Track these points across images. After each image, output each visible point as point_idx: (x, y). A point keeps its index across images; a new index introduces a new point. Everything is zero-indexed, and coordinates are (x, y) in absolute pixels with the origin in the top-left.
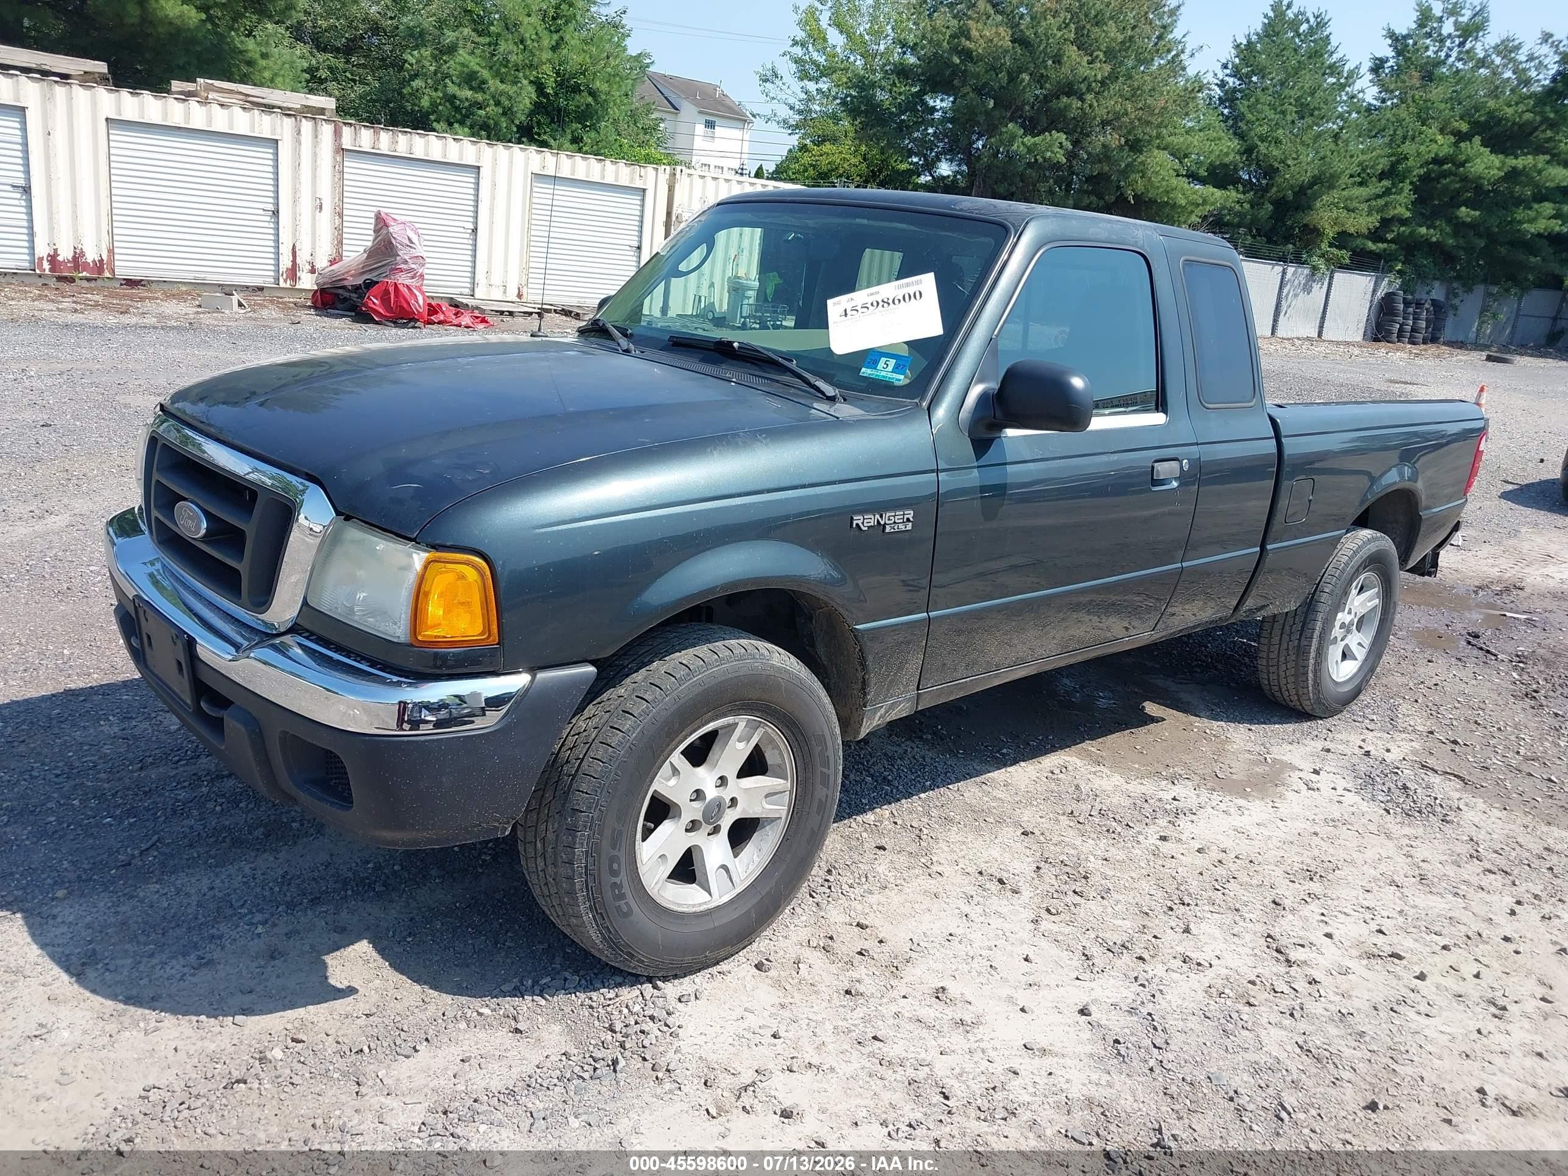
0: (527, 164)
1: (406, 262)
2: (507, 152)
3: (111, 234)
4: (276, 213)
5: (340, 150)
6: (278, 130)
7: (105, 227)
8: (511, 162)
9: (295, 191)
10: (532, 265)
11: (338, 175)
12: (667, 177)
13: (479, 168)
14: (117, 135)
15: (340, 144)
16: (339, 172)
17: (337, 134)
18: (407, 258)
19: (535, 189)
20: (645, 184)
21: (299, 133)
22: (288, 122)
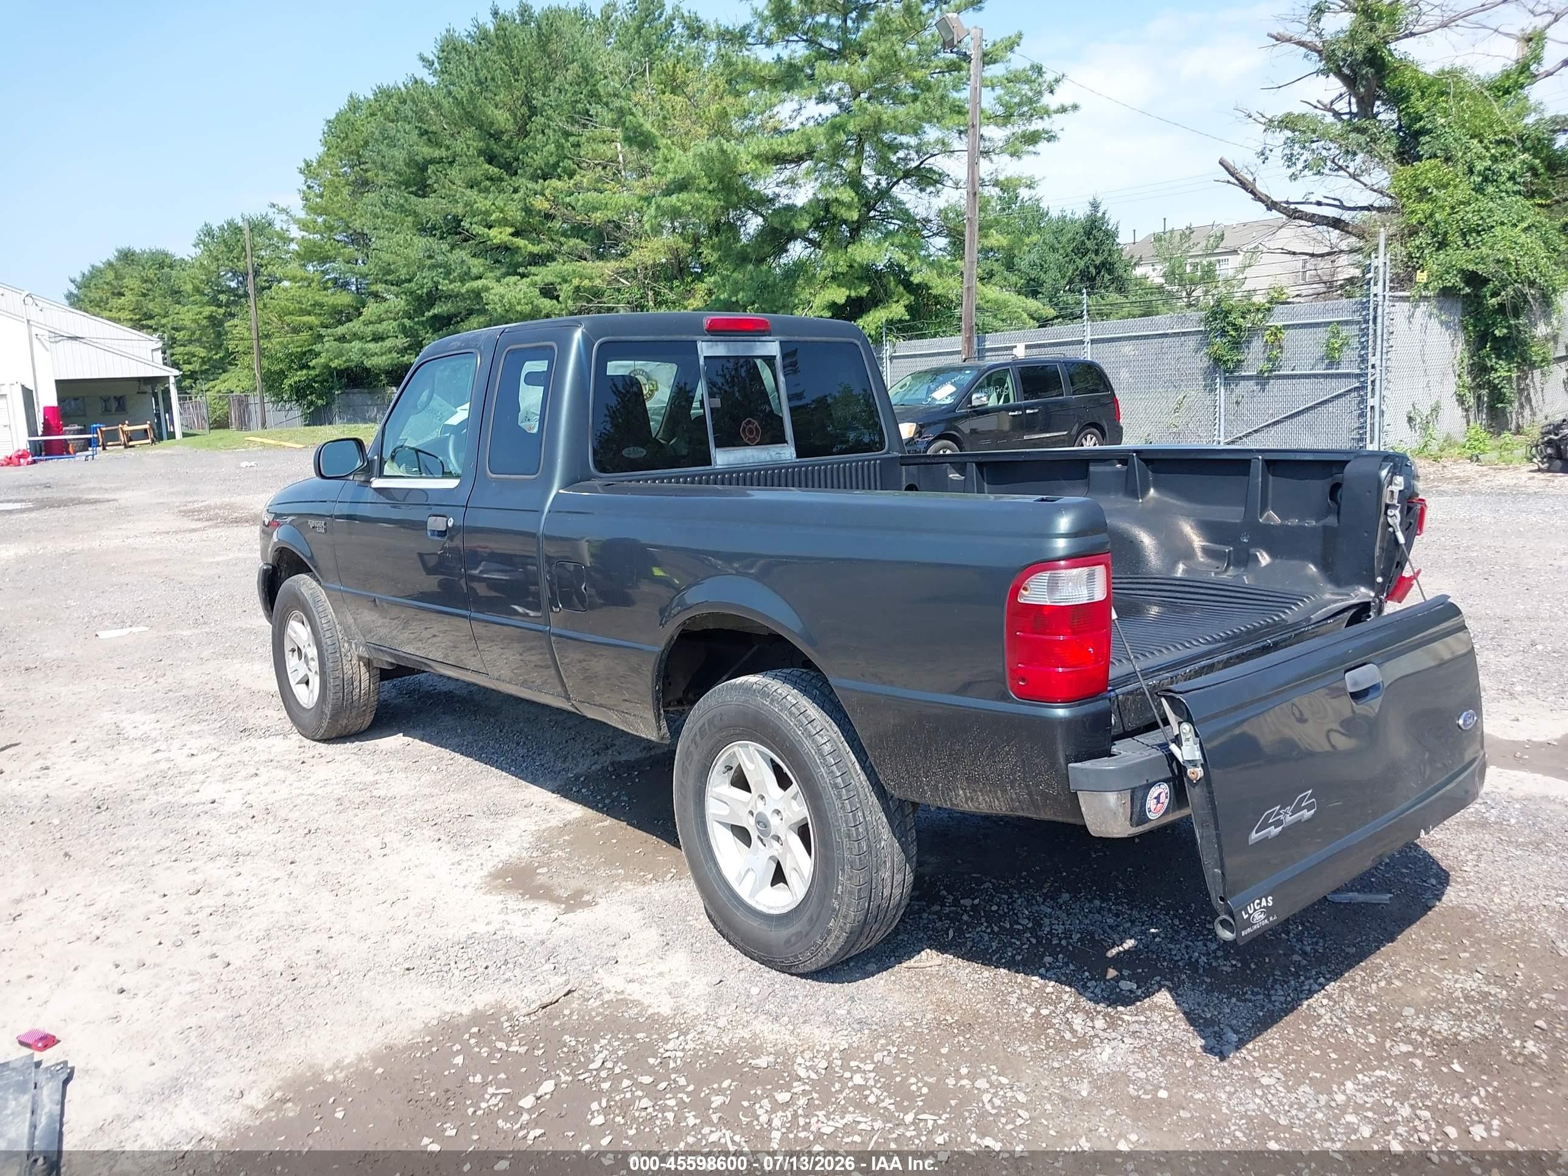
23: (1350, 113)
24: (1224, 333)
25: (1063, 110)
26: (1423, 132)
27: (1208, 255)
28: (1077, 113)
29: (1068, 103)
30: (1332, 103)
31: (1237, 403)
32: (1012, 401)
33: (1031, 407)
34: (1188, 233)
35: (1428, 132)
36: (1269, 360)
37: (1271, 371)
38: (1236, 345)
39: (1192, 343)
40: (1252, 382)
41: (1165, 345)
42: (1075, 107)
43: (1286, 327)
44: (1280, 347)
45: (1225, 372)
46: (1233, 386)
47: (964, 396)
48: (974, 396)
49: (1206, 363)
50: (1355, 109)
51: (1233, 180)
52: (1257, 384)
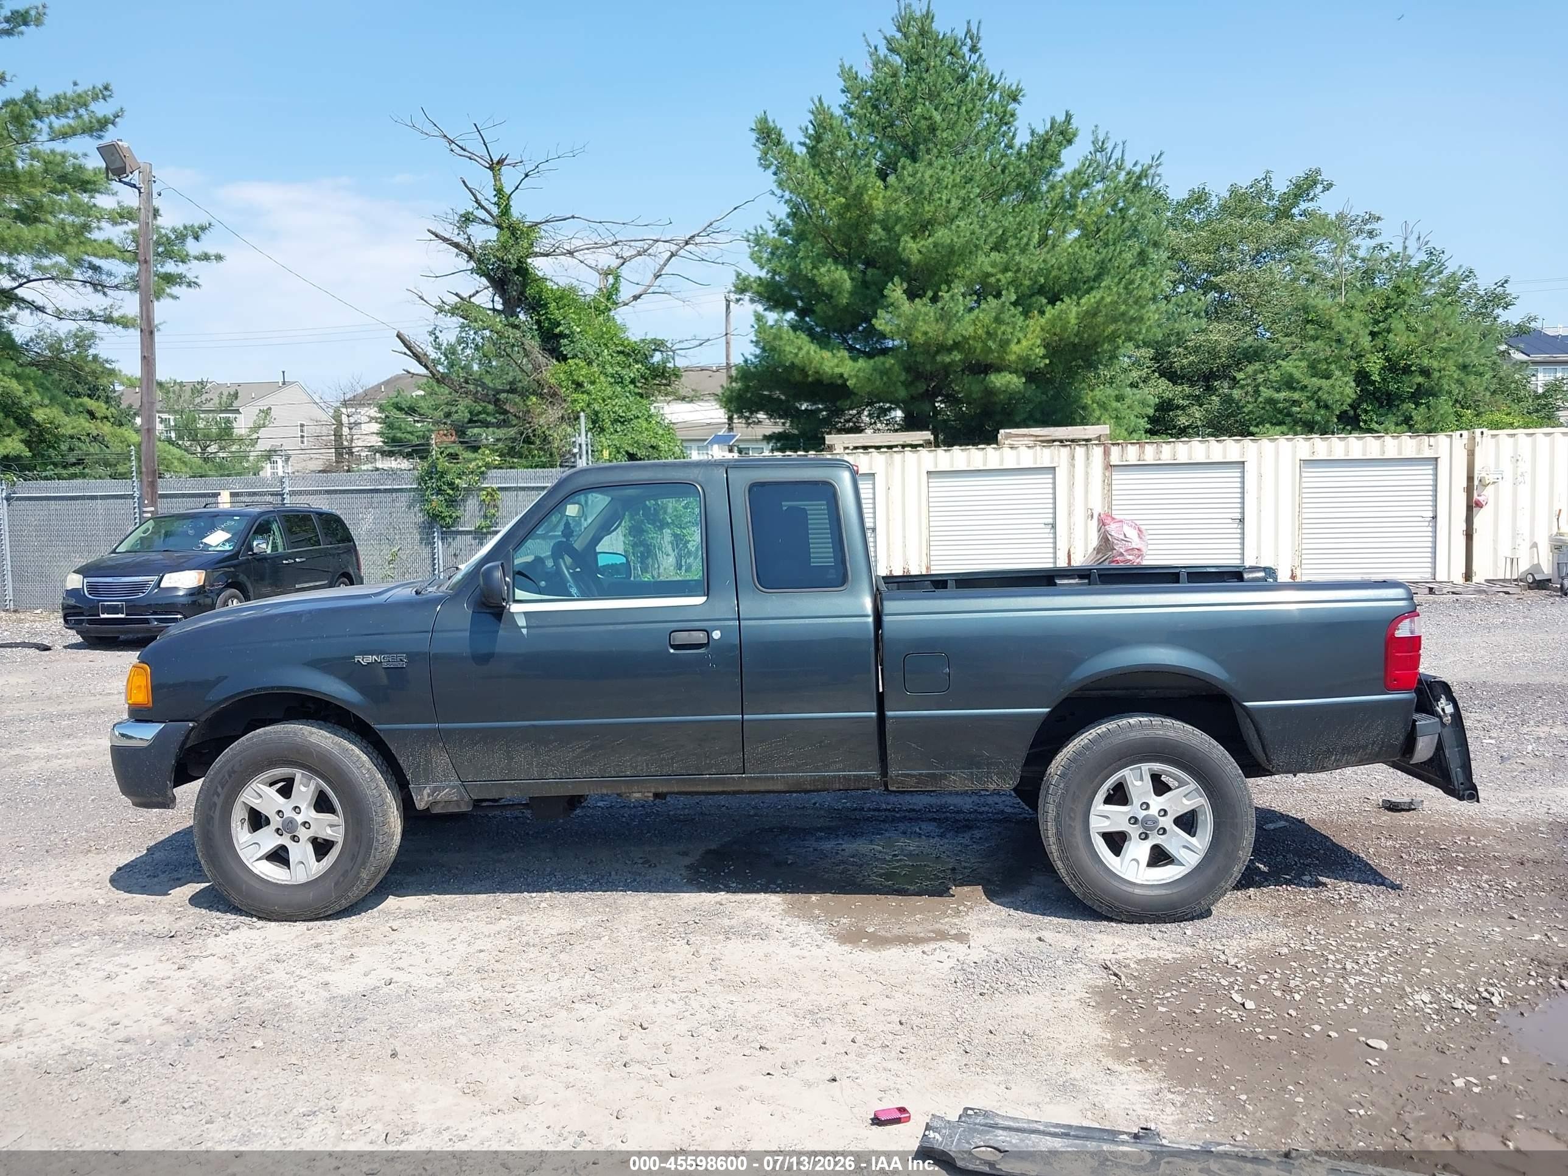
0: (1294, 453)
1: (1122, 554)
2: (1273, 444)
3: (928, 555)
4: (1054, 526)
5: (1109, 467)
6: (1056, 459)
7: (924, 551)
8: (1277, 453)
9: (1070, 505)
10: (1304, 546)
11: (1107, 488)
12: (1465, 441)
13: (1243, 463)
14: (935, 482)
15: (1109, 462)
16: (1108, 484)
17: (1107, 454)
18: (1122, 550)
19: (1304, 475)
20: (1436, 452)
21: (1073, 458)
22: (1065, 451)
23: (494, 310)
24: (440, 492)
25: (206, 257)
26: (562, 335)
27: (222, 411)
28: (221, 264)
29: (212, 251)
30: (470, 297)
31: (455, 555)
32: (280, 550)
33: (299, 554)
34: (199, 388)
35: (565, 336)
36: (485, 517)
37: (490, 527)
38: (451, 502)
39: (403, 499)
40: (470, 537)
41: (375, 500)
42: (219, 258)
43: (501, 489)
44: (495, 506)
45: (442, 527)
46: (450, 540)
47: (243, 542)
48: (255, 543)
49: (420, 518)
50: (499, 307)
51: (408, 352)
52: (475, 539)
